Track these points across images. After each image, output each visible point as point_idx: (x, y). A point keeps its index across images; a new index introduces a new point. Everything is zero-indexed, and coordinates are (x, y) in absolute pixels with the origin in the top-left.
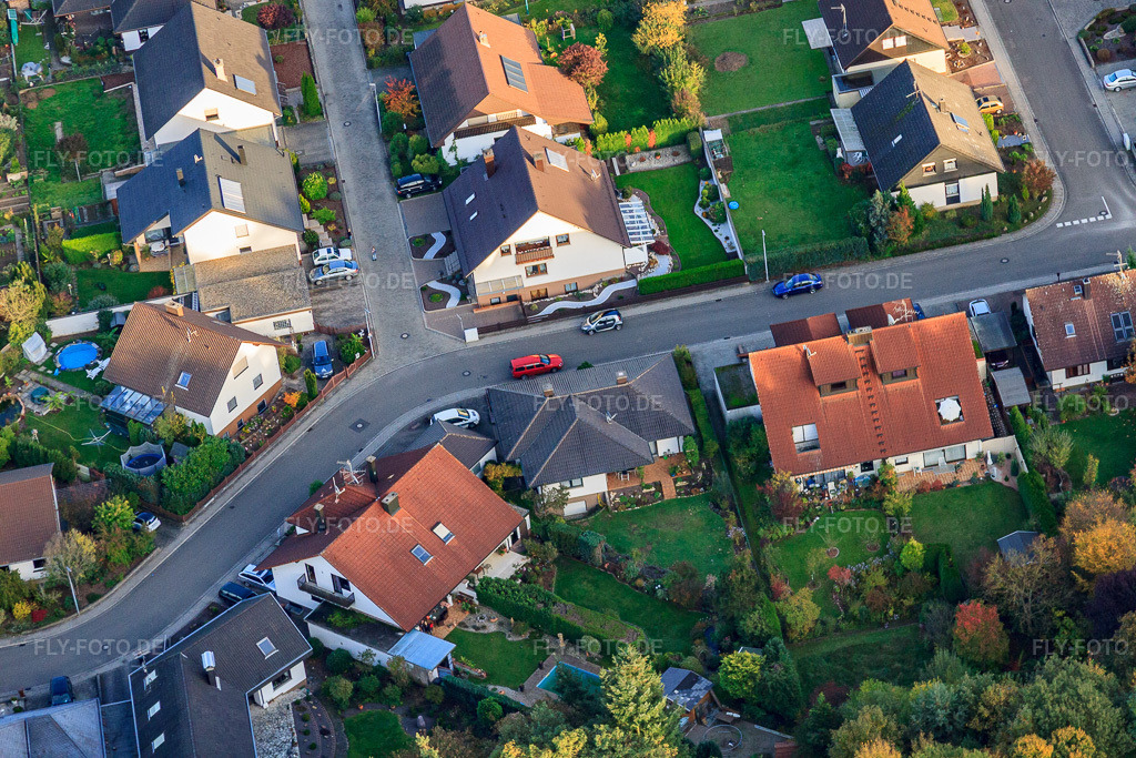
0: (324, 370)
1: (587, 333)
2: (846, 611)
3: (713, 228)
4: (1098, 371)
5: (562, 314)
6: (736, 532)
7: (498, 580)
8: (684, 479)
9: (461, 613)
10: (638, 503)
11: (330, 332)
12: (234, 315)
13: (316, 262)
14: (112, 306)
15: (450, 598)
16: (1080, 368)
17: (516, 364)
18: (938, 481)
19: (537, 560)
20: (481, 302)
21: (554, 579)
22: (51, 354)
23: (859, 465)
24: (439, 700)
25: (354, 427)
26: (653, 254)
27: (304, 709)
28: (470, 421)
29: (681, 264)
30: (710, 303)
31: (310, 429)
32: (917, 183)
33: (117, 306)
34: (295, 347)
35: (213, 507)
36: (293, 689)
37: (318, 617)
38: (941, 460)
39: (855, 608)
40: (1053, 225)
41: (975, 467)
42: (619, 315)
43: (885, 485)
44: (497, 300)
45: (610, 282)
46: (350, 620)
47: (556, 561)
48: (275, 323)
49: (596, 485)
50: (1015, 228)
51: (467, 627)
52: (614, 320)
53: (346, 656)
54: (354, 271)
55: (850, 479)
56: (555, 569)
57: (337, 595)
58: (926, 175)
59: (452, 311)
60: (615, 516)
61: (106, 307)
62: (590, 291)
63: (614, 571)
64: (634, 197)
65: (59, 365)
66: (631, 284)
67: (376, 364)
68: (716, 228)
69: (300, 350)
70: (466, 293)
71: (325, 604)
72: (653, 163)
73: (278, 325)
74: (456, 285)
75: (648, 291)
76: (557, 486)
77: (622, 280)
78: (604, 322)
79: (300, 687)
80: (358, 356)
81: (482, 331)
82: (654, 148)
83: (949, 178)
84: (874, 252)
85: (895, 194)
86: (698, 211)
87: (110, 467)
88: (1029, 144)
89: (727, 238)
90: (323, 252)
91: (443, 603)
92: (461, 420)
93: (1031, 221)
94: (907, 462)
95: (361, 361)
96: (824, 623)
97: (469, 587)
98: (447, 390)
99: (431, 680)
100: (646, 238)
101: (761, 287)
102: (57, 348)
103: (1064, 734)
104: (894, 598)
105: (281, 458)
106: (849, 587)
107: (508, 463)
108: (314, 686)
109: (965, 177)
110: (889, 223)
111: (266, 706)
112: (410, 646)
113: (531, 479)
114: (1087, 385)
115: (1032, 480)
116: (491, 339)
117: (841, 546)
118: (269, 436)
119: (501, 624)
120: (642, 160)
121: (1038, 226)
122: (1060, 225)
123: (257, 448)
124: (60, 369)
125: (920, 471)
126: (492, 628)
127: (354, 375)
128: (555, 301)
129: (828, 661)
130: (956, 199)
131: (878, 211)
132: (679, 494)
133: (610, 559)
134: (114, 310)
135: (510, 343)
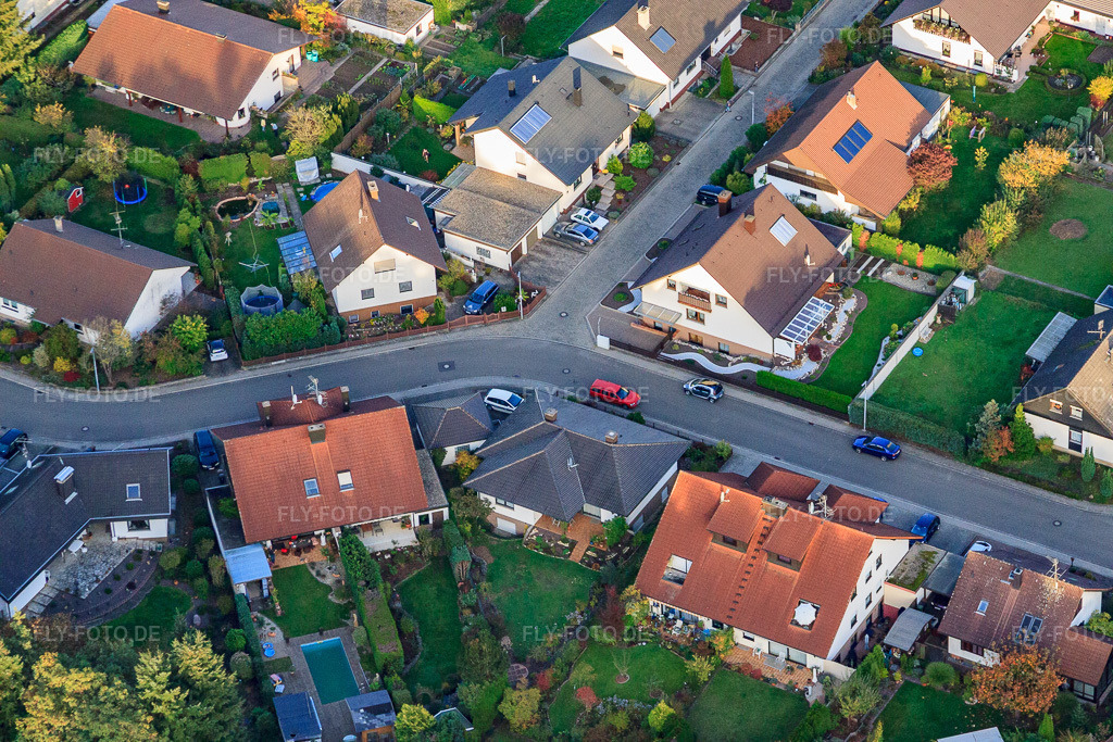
0: (471, 306)
3: (879, 362)
4: (991, 658)
5: (689, 365)
6: (576, 616)
9: (321, 555)
10: (547, 549)
12: (452, 224)
13: (573, 217)
14: (388, 168)
15: (323, 538)
16: (976, 646)
20: (646, 320)
21: (415, 571)
22: (318, 181)
23: (710, 619)
24: (224, 611)
25: (442, 364)
26: (803, 356)
27: (140, 559)
29: (819, 377)
30: (802, 422)
31: (412, 348)
32: (1044, 413)
34: (474, 277)
35: (279, 367)
36: (151, 539)
37: (217, 495)
38: (783, 655)
41: (803, 677)
42: (718, 391)
43: (711, 647)
44: (660, 325)
45: (752, 360)
48: (478, 248)
51: (313, 568)
54: (589, 240)
56: (426, 564)
58: (1053, 410)
60: (520, 550)
61: (387, 165)
62: (730, 359)
64: (854, 300)
67: (516, 325)
69: (481, 281)
72: (903, 281)
73: (479, 251)
77: (760, 363)
78: (701, 389)
79: (155, 541)
80: (504, 309)
81: (614, 343)
82: (922, 268)
84: (965, 454)
86: (887, 341)
87: (229, 292)
90: (583, 212)
91: (314, 539)
94: (753, 640)
95: (504, 317)
98: (537, 376)
99: (237, 592)
101: (854, 432)
102: (328, 179)
105: (367, 358)
109: (1088, 431)
110: (987, 434)
111: (115, 539)
112: (244, 556)
113: (469, 480)
114: (979, 666)
116: (616, 354)
117: (634, 677)
118: (377, 336)
119: (337, 581)
120: (901, 273)
123: (359, 340)
126: (329, 581)
127: (491, 324)
128: (697, 351)
130: (1077, 447)
132: (582, 561)
134: (386, 171)
135: (625, 366)
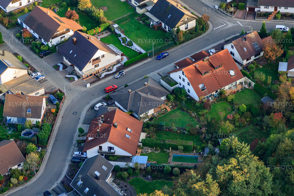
1: (117, 78)
3: (130, 47)
4: (253, 58)
5: (106, 76)
6: (194, 114)
8: (170, 106)
9: (140, 150)
10: (163, 114)
11: (50, 93)
12: (25, 93)
13: (33, 77)
16: (249, 58)
17: (106, 89)
18: (234, 91)
19: (149, 133)
20: (84, 77)
21: (156, 136)
23: (214, 92)
25: (73, 114)
27: (116, 182)
29: (129, 57)
30: (143, 65)
31: (62, 117)
32: (179, 25)
38: (232, 86)
39: (237, 124)
41: (240, 86)
43: (224, 95)
44: (87, 76)
45: (114, 65)
46: (115, 157)
49: (151, 112)
50: (205, 32)
51: (143, 152)
52: (123, 73)
54: (45, 77)
55: (213, 95)
56: (154, 134)
57: (110, 152)
58: (181, 23)
59: (78, 81)
60: (159, 119)
62: (110, 69)
63: (170, 131)
66: (120, 65)
67: (67, 98)
70: (78, 76)
72: (102, 36)
73: (36, 94)
74: (74, 75)
75: (126, 66)
77: (117, 64)
78: (121, 74)
79: (111, 177)
80: (63, 96)
81: (91, 83)
82: (100, 32)
83: (186, 23)
84: (175, 44)
87: (20, 138)
89: (136, 49)
90: (33, 74)
92: (103, 105)
93: (207, 29)
94: (225, 88)
95: (64, 98)
98: (91, 100)
100: (120, 52)
101: (153, 58)
105: (60, 126)
109: (189, 22)
112: (136, 159)
113: (138, 114)
116: (93, 85)
118: (53, 121)
120: (99, 36)
125: (228, 90)
126: (150, 151)
127: (64, 102)
128: (103, 73)
130: (187, 28)
132: (171, 109)
135: (99, 85)
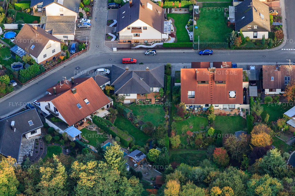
0: (73, 51)
1: (146, 55)
2: (189, 144)
3: (189, 33)
4: (278, 91)
5: (141, 48)
6: (167, 116)
7: (99, 117)
8: (158, 99)
9: (87, 124)
10: (144, 103)
11: (78, 41)
12: (53, 32)
13: (80, 22)
14: (22, 23)
15: (85, 119)
16: (273, 89)
17: (123, 59)
18: (225, 113)
19: (112, 114)
20: (121, 41)
21: (115, 120)
22: (3, 33)
23: (205, 105)
24: (74, 146)
25: (76, 68)
26: (170, 37)
27: (38, 141)
28: (107, 73)
29: (177, 41)
30: (181, 53)
31: (65, 67)
32: (246, 30)
33: (24, 23)
34: (67, 44)
35: (32, 82)
36: (37, 136)
37: (49, 118)
38: (228, 107)
39: (192, 143)
40: (281, 49)
41: (237, 111)
42: (155, 52)
43: (210, 111)
44: (125, 41)
45: (157, 42)
46: (56, 120)
47: (117, 115)
48: (63, 36)
49: (133, 96)
50: (270, 48)
51: (87, 128)
52: (154, 53)
53: (53, 129)
54: (89, 26)
55: (202, 108)
56: (116, 117)
57: (55, 112)
58: (248, 29)
59: (112, 42)
60: (137, 106)
61: (20, 23)
62: (150, 44)
63: (131, 121)
64: (170, 20)
65: (4, 37)
66: (162, 44)
67: (87, 53)
68: (189, 32)
69: (69, 45)
70: (117, 37)
71: (51, 114)
72: (178, 12)
73: (64, 37)
74: (116, 35)
75: (166, 46)
76: (122, 95)
77: (159, 42)
78: (151, 53)
79: (39, 135)
80: (83, 49)
81: (118, 49)
82: (180, 8)
83: (255, 31)
84: (230, 47)
85: (239, 32)
86: (186, 27)
87: (7, 67)
88: (282, 25)
89: (192, 36)
90: (83, 19)
91: (83, 120)
92: (104, 72)
93: (275, 47)
94: (218, 106)
95: (84, 51)
96: (182, 145)
97: (91, 117)
98: (104, 63)
99: (73, 140)
100: (169, 32)
101: (197, 51)
102: (5, 32)
103: (226, 188)
104: (203, 142)
105: (54, 73)
106: (192, 137)
107: (112, 86)
108: (43, 136)
109: (259, 31)
110: (235, 40)
111: (28, 138)
112: (70, 130)
113: (116, 91)
114: (275, 95)
115: (250, 118)
116: (120, 51)
117: (194, 126)
118: (52, 67)
119: (97, 129)
120: (176, 10)
121: (276, 48)
122: (282, 49)
123: (49, 69)
124: (4, 38)
125: (221, 109)
126: (94, 130)
127: (81, 54)
128: (140, 44)
129: (180, 156)
130: (256, 37)
131: (232, 36)
132: (155, 103)
133: (131, 117)
134: (23, 24)
